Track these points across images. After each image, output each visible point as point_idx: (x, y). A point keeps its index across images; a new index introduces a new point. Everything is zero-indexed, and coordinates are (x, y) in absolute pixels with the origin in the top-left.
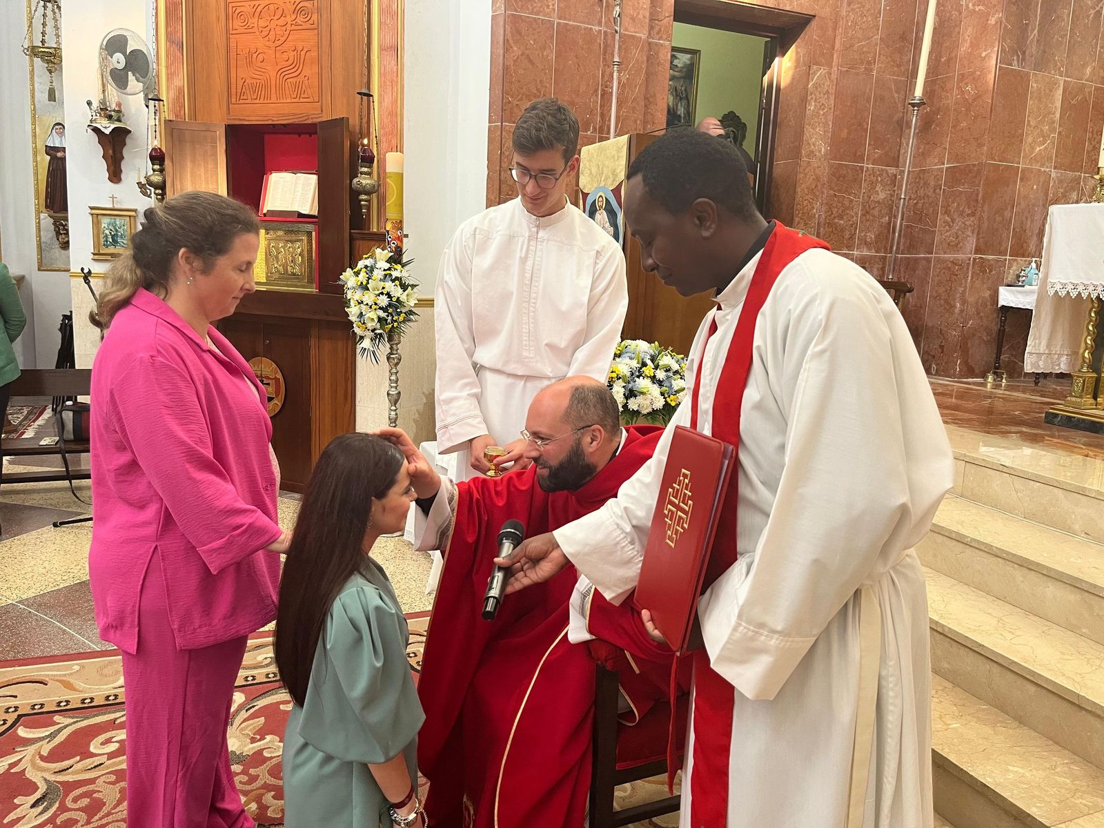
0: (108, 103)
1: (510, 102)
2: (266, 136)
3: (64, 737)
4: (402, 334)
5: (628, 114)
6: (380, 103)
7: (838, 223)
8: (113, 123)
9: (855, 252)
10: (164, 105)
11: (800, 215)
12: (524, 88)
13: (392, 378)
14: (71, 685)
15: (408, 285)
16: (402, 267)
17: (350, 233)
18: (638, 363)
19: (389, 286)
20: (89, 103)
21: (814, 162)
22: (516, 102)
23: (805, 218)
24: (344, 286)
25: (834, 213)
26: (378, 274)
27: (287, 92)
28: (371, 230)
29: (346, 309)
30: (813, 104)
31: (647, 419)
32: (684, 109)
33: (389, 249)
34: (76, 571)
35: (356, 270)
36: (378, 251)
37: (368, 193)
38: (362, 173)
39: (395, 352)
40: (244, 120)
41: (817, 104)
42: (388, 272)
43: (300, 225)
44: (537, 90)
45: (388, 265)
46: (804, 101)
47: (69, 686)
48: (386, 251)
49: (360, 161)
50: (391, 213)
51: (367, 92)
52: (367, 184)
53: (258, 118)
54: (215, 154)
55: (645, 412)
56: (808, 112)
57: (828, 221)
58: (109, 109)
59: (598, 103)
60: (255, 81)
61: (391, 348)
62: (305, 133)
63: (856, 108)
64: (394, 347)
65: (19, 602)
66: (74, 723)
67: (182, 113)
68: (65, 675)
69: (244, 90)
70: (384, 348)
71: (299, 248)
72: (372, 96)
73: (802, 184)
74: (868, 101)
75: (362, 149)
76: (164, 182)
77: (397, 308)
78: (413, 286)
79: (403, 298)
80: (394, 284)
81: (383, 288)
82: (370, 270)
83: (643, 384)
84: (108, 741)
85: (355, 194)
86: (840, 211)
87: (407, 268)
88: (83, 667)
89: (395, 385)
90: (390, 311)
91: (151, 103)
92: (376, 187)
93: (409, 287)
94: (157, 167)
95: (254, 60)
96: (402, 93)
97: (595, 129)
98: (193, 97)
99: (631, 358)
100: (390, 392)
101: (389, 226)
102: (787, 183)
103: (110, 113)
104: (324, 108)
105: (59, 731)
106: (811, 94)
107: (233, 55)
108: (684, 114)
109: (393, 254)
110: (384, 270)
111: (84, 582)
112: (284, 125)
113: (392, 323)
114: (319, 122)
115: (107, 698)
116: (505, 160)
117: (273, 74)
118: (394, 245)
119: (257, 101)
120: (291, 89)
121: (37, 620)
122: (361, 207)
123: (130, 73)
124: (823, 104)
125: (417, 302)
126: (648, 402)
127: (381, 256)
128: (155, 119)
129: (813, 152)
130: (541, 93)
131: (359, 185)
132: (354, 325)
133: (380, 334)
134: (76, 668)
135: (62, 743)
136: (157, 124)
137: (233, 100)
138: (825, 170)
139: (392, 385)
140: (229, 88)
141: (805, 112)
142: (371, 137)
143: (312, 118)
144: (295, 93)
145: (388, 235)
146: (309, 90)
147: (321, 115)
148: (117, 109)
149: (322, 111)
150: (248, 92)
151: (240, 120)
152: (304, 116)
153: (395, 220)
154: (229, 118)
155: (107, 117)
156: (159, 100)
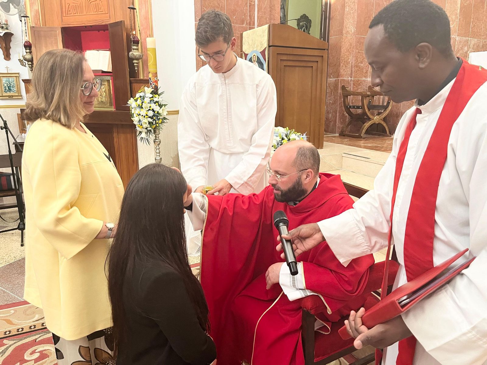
2: (81, 32)
3: (10, 352)
4: (160, 129)
5: (262, 15)
6: (140, 13)
7: (360, 65)
8: (4, 31)
9: (368, 79)
10: (29, 19)
11: (343, 62)
12: (212, 3)
13: (157, 151)
14: (11, 321)
15: (162, 105)
16: (159, 96)
17: (130, 80)
18: (280, 138)
19: (153, 106)
21: (349, 37)
23: (345, 64)
24: (130, 107)
25: (359, 60)
26: (147, 100)
28: (140, 78)
29: (132, 119)
30: (348, 8)
32: (283, 13)
33: (151, 87)
34: (6, 258)
35: (135, 98)
36: (146, 88)
37: (137, 59)
38: (134, 49)
39: (157, 139)
40: (71, 25)
41: (350, 8)
42: (152, 99)
43: (103, 77)
44: (218, 4)
45: (151, 96)
46: (343, 6)
47: (9, 322)
48: (150, 88)
49: (132, 43)
50: (151, 69)
51: (133, 7)
52: (137, 55)
53: (77, 23)
54: (57, 43)
56: (345, 12)
57: (356, 65)
58: (1, 23)
59: (247, 10)
60: (74, 4)
61: (156, 137)
62: (101, 30)
63: (367, 9)
64: (157, 136)
66: (15, 343)
67: (39, 22)
68: (7, 316)
69: (69, 9)
70: (152, 137)
71: (104, 88)
72: (136, 9)
73: (344, 47)
74: (373, 6)
75: (132, 37)
76: (32, 58)
77: (158, 117)
78: (165, 105)
79: (160, 111)
80: (155, 104)
81: (150, 107)
82: (143, 98)
84: (33, 352)
85: (131, 60)
86: (361, 60)
87: (161, 96)
88: (16, 311)
89: (159, 155)
90: (154, 118)
91: (23, 19)
92: (141, 56)
93: (163, 106)
94: (28, 51)
96: (151, 6)
97: (247, 23)
98: (44, 15)
99: (277, 136)
100: (156, 158)
101: (150, 76)
102: (337, 47)
103: (2, 26)
105: (7, 349)
106: (347, 3)
108: (283, 16)
109: (153, 89)
110: (150, 98)
111: (11, 264)
112: (91, 26)
113: (155, 124)
114: (109, 24)
115: (30, 327)
118: (153, 85)
119: (76, 14)
120: (93, 8)
122: (134, 67)
123: (11, 4)
124: (352, 8)
125: (167, 113)
127: (148, 90)
128: (25, 26)
129: (348, 31)
130: (220, 6)
131: (133, 55)
132: (137, 126)
133: (150, 130)
134: (12, 312)
135: (9, 356)
136: (27, 29)
137: (64, 15)
138: (354, 40)
139: (157, 155)
140: (62, 8)
141: (344, 12)
142: (136, 30)
143: (105, 22)
144: (96, 9)
145: (150, 80)
146: (102, 8)
147: (109, 20)
148: (5, 23)
149: (110, 18)
150: (71, 10)
151: (68, 24)
152: (101, 21)
153: (153, 72)
154: (63, 24)
155: (1, 28)
156: (27, 17)
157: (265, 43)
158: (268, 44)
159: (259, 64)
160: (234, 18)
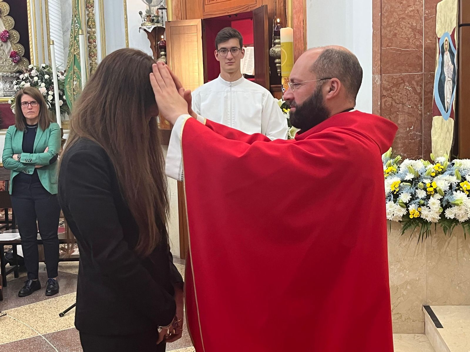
0: (152, 12)
8: (154, 25)
17: (270, 87)
18: (458, 178)
20: (141, 13)
31: (464, 227)
37: (279, 58)
38: (275, 44)
40: (212, 15)
48: (281, 100)
49: (273, 35)
52: (278, 51)
53: (220, 12)
54: (196, 40)
55: (462, 220)
58: (152, 15)
65: (44, 336)
75: (275, 26)
83: (459, 196)
85: (272, 59)
94: (163, 53)
99: (451, 175)
103: (153, 18)
109: (285, 101)
112: (236, 15)
114: (254, 10)
116: (385, 20)
119: (220, 1)
121: (47, 347)
122: (276, 68)
126: (462, 212)
131: (273, 52)
137: (206, 3)
143: (250, 8)
145: (283, 88)
147: (255, 5)
148: (156, 15)
149: (256, 2)
151: (211, 15)
152: (246, 7)
153: (287, 76)
154: (204, 14)
155: (150, 21)
156: (165, 9)
157: (454, 20)
158: (458, 22)
159: (451, 55)
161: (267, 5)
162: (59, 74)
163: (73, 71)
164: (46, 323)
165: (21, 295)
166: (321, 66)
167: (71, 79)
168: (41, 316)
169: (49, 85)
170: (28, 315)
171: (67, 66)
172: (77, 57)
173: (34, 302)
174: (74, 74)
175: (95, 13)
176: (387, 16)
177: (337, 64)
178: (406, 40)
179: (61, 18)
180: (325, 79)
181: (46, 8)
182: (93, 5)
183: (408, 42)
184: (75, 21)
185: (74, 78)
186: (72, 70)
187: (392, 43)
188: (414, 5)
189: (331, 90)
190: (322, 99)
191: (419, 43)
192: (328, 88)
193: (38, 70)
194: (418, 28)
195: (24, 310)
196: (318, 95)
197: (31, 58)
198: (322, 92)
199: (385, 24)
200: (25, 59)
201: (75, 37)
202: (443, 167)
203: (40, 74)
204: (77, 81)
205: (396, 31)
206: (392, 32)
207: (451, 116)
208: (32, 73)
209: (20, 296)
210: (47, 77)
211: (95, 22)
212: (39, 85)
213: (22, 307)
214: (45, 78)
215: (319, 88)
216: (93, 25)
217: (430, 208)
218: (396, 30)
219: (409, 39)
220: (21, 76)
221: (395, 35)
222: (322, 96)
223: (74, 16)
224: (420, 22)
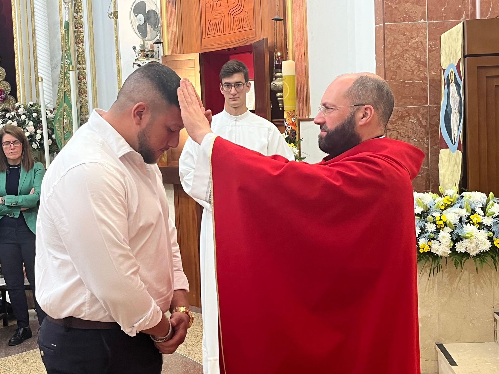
0: (146, 46)
1: (389, 6)
8: (148, 60)
18: (467, 211)
20: (134, 48)
22: (395, 6)
27: (235, 25)
31: (475, 261)
33: (286, 133)
37: (282, 91)
38: (276, 78)
40: (210, 48)
49: (274, 68)
51: (282, 17)
52: (280, 85)
53: (218, 46)
55: (473, 254)
58: (146, 50)
60: (216, 21)
67: (176, 49)
69: (210, 28)
75: (276, 60)
83: (469, 229)
85: (273, 93)
95: (215, 5)
97: (467, 16)
99: (461, 207)
101: (286, 115)
103: (147, 53)
104: (257, 33)
107: (203, 4)
109: (288, 136)
112: (235, 48)
114: (253, 43)
116: (388, 52)
117: (226, 15)
118: (289, 129)
119: (218, 34)
120: (237, 23)
126: (473, 245)
131: (274, 86)
137: (204, 36)
140: (201, 28)
143: (250, 41)
144: (240, 25)
145: (285, 122)
146: (248, 21)
147: (255, 38)
148: (150, 50)
149: (256, 35)
150: (212, 29)
151: (208, 49)
152: (245, 40)
153: (289, 110)
154: (201, 48)
155: (145, 56)
156: (160, 43)
158: (463, 52)
159: (457, 86)
160: (443, 10)
161: (267, 39)
162: (48, 112)
163: (63, 108)
164: (40, 372)
165: (11, 344)
166: (355, 92)
167: (61, 117)
168: (34, 365)
169: (37, 123)
170: (20, 364)
171: (57, 104)
172: (68, 94)
173: (25, 351)
174: (64, 112)
175: (85, 48)
176: (390, 48)
177: (371, 91)
178: (410, 72)
179: (49, 53)
180: (359, 105)
181: (33, 44)
182: (83, 41)
183: (413, 74)
184: (65, 57)
185: (64, 116)
186: (61, 107)
187: (396, 75)
188: (418, 36)
189: (364, 116)
190: (355, 125)
191: (423, 75)
192: (361, 115)
193: (25, 108)
194: (422, 60)
195: (15, 359)
196: (351, 121)
197: (18, 95)
198: (355, 118)
199: (389, 56)
200: (11, 97)
201: (65, 73)
202: (452, 200)
203: (27, 112)
204: (68, 119)
205: (400, 64)
206: (395, 65)
207: (459, 148)
208: (19, 111)
209: (9, 345)
210: (35, 115)
211: (85, 58)
212: (27, 123)
213: (13, 356)
214: (33, 116)
215: (352, 114)
216: (83, 61)
217: (440, 242)
218: (400, 62)
219: (413, 71)
220: (8, 115)
221: (399, 67)
222: (354, 122)
223: (64, 51)
224: (425, 53)
